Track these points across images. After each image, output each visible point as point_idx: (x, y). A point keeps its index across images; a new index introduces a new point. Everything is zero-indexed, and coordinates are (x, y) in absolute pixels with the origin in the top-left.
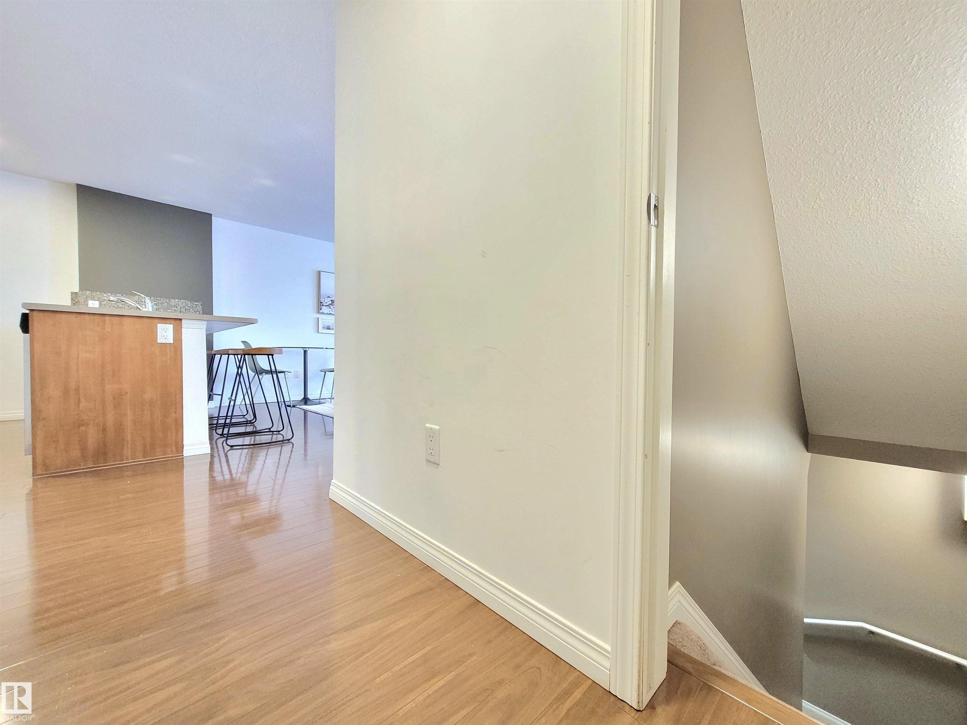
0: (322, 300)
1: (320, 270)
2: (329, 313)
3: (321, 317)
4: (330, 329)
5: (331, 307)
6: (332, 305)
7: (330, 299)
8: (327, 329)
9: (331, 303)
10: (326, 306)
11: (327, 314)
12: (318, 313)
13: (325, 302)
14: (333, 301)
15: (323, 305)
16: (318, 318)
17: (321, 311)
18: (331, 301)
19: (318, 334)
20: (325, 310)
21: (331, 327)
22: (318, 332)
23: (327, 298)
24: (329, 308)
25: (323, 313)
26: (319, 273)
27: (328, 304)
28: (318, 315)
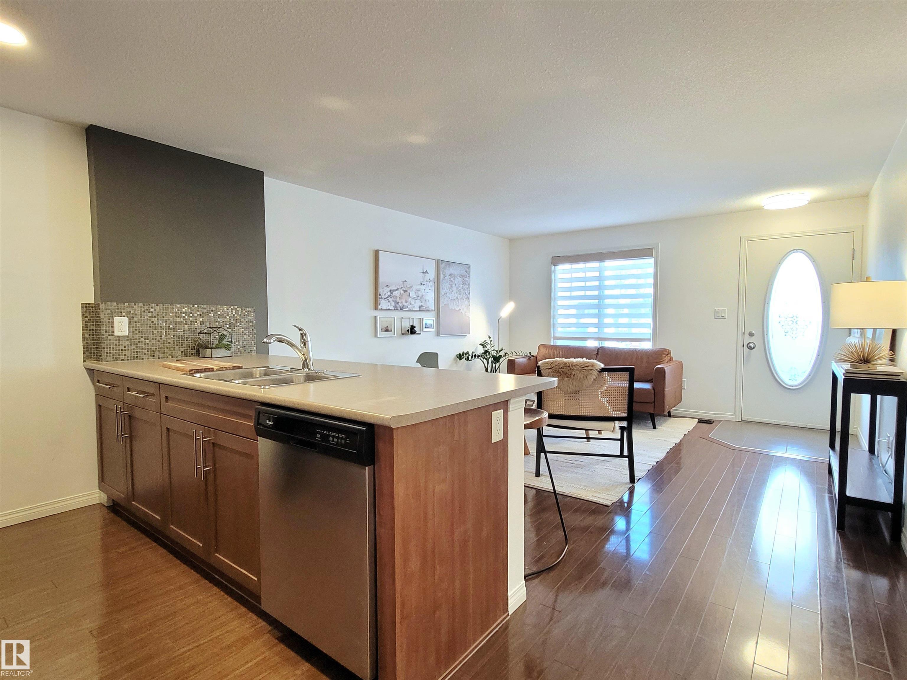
0: (380, 291)
1: (379, 249)
2: (388, 308)
3: (380, 315)
4: (388, 331)
5: (390, 300)
6: (391, 298)
7: (388, 289)
8: (386, 331)
9: (389, 293)
10: (385, 299)
11: (386, 310)
12: (376, 308)
14: (392, 291)
15: (381, 298)
16: (376, 317)
17: (379, 307)
18: (390, 291)
19: (376, 339)
20: (383, 304)
21: (389, 328)
22: (376, 335)
23: (386, 288)
24: (387, 301)
25: (381, 309)
26: (377, 253)
27: (386, 296)
28: (376, 313)
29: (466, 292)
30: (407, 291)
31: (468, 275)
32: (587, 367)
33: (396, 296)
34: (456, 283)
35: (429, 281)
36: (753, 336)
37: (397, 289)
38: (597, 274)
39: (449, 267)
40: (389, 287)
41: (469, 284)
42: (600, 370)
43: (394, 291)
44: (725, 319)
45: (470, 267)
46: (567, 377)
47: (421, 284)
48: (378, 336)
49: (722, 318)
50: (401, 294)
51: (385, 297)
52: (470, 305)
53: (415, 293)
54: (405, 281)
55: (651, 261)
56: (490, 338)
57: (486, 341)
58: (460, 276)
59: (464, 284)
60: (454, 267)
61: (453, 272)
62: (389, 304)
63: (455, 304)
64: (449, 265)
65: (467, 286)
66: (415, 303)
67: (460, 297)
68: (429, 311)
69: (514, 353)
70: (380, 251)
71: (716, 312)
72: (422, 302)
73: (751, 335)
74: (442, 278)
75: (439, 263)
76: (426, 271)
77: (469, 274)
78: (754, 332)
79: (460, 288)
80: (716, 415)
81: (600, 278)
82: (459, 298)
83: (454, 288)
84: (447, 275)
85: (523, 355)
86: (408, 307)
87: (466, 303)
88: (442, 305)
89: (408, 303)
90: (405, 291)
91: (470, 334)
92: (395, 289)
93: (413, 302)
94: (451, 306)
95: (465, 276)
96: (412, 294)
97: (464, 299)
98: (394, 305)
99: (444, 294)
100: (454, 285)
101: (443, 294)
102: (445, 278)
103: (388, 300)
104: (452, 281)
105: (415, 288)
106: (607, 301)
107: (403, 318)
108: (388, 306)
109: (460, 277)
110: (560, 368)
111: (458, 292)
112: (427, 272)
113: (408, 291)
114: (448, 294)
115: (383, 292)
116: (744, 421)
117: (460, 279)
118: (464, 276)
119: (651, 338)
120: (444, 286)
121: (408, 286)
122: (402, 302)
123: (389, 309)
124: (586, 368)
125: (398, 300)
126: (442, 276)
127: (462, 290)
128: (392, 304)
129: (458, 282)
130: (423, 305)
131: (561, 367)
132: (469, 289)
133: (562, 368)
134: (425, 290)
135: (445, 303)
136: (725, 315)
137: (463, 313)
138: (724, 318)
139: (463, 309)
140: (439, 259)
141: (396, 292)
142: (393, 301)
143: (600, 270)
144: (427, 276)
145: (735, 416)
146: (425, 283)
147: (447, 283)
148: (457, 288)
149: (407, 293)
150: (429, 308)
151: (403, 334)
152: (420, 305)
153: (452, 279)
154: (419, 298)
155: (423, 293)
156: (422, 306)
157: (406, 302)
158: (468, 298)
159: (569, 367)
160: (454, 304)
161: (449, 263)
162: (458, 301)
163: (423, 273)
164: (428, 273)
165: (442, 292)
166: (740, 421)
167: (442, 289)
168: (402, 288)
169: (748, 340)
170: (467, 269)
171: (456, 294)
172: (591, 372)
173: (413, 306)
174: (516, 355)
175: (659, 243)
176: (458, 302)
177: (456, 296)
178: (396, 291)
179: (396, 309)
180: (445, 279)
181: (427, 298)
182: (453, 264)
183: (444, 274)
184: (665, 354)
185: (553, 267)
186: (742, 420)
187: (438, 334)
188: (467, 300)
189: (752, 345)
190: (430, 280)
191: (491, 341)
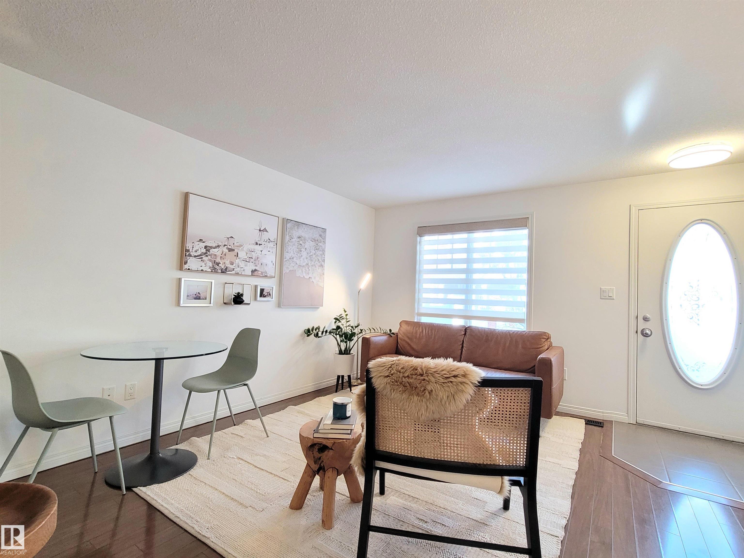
0: (189, 246)
1: (190, 192)
2: (201, 268)
3: (186, 276)
4: (199, 298)
5: (205, 258)
6: (207, 256)
7: (203, 245)
8: (195, 299)
9: (204, 251)
10: (195, 256)
11: (197, 271)
12: (181, 269)
13: (194, 249)
15: (190, 255)
16: (180, 280)
17: (186, 266)
18: (206, 247)
19: (178, 308)
20: (192, 263)
21: (202, 296)
22: (178, 304)
23: (198, 243)
24: (200, 260)
25: (189, 269)
26: (186, 196)
27: (199, 253)
28: (180, 274)
29: (320, 259)
30: (233, 250)
31: (322, 240)
32: (455, 376)
33: (216, 255)
34: (306, 247)
35: (268, 241)
36: (648, 321)
37: (218, 246)
38: (465, 246)
39: (298, 228)
40: (204, 242)
41: (324, 251)
42: (479, 382)
43: (211, 247)
44: (614, 299)
45: (326, 231)
46: (418, 395)
47: (257, 244)
48: (181, 305)
49: (609, 298)
50: (224, 253)
51: (196, 255)
52: (323, 274)
53: (247, 253)
54: (232, 237)
55: (525, 232)
56: (345, 312)
57: (342, 314)
58: (313, 240)
59: (317, 249)
60: (304, 229)
61: (303, 234)
62: (203, 264)
63: (304, 270)
64: (298, 226)
65: (321, 253)
66: (246, 266)
67: (311, 263)
68: (266, 276)
69: (372, 329)
70: (190, 194)
71: (602, 291)
72: (256, 266)
73: (646, 319)
74: (287, 240)
75: (285, 221)
76: (265, 228)
77: (324, 239)
78: (648, 316)
79: (311, 254)
80: (604, 414)
81: (468, 251)
82: (309, 264)
83: (304, 254)
84: (294, 236)
85: (382, 332)
86: (233, 270)
87: (320, 270)
88: (285, 270)
89: (234, 265)
90: (230, 250)
91: (322, 306)
92: (214, 245)
93: (242, 264)
94: (299, 273)
95: (319, 241)
96: (242, 254)
97: (317, 267)
98: (211, 266)
99: (290, 259)
100: (303, 250)
101: (288, 258)
102: (292, 240)
103: (202, 258)
104: (301, 244)
105: (246, 247)
106: (476, 276)
107: (226, 283)
108: (202, 266)
109: (313, 242)
110: (405, 377)
111: (309, 258)
112: (265, 230)
113: (236, 250)
114: (295, 259)
115: (193, 247)
116: (639, 423)
117: (312, 244)
118: (317, 240)
119: (526, 318)
120: (289, 249)
121: (235, 244)
122: (225, 263)
123: (202, 270)
124: (453, 379)
125: (218, 260)
126: (288, 237)
127: (314, 256)
128: (208, 265)
129: (310, 246)
130: (258, 269)
131: (406, 375)
132: (323, 256)
133: (408, 376)
134: (261, 251)
135: (291, 269)
136: (613, 294)
137: (315, 282)
138: (611, 298)
139: (315, 278)
140: (285, 217)
141: (216, 250)
142: (210, 260)
143: (468, 241)
144: (265, 236)
145: (628, 417)
146: (263, 243)
147: (294, 246)
148: (307, 253)
149: (234, 253)
150: (266, 273)
151: (225, 303)
152: (254, 269)
153: (301, 242)
154: (252, 260)
155: (259, 255)
156: (256, 270)
157: (232, 264)
158: (322, 266)
159: (422, 375)
160: (302, 270)
161: (298, 224)
162: (308, 268)
163: (260, 230)
164: (267, 232)
165: (287, 256)
166: (635, 423)
167: (287, 252)
168: (225, 245)
169: (642, 325)
170: (322, 234)
171: (305, 260)
172: (461, 387)
173: (242, 269)
174: (374, 331)
175: (535, 212)
176: (308, 270)
177: (307, 262)
178: (214, 248)
179: (214, 270)
180: (292, 242)
181: (264, 261)
182: (304, 225)
183: (290, 235)
184: (545, 339)
185: (419, 238)
186: (636, 422)
187: (279, 305)
188: (320, 268)
189: (648, 332)
190: (269, 239)
191: (347, 315)
